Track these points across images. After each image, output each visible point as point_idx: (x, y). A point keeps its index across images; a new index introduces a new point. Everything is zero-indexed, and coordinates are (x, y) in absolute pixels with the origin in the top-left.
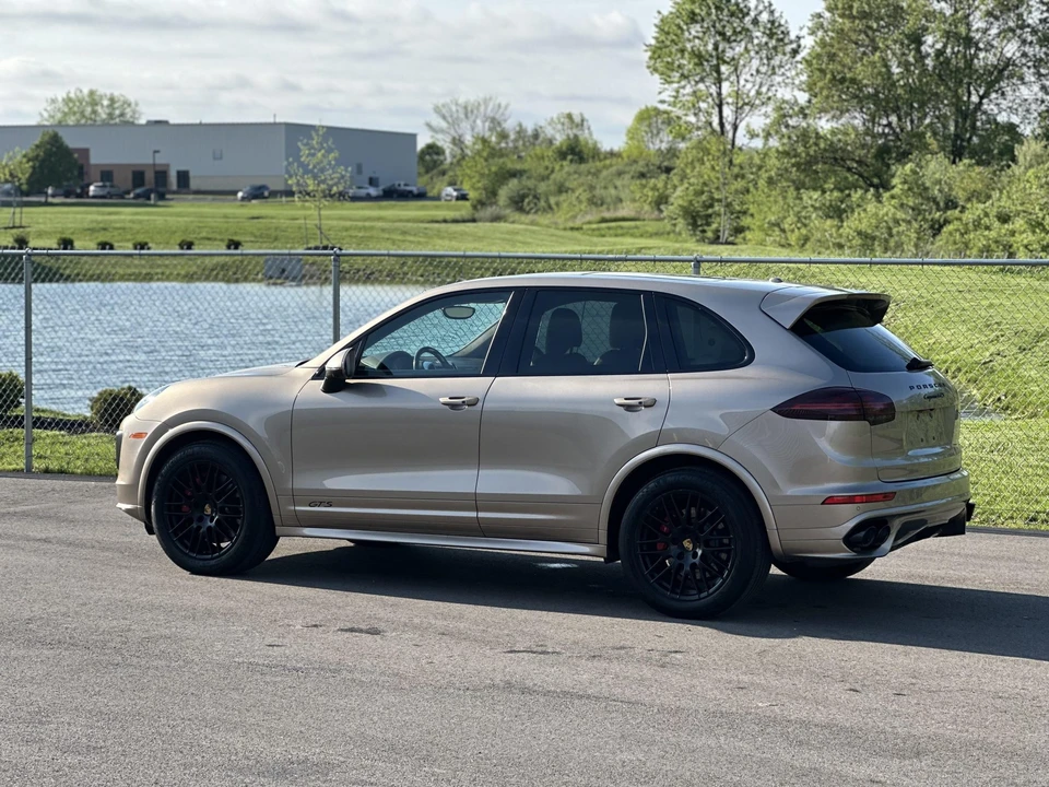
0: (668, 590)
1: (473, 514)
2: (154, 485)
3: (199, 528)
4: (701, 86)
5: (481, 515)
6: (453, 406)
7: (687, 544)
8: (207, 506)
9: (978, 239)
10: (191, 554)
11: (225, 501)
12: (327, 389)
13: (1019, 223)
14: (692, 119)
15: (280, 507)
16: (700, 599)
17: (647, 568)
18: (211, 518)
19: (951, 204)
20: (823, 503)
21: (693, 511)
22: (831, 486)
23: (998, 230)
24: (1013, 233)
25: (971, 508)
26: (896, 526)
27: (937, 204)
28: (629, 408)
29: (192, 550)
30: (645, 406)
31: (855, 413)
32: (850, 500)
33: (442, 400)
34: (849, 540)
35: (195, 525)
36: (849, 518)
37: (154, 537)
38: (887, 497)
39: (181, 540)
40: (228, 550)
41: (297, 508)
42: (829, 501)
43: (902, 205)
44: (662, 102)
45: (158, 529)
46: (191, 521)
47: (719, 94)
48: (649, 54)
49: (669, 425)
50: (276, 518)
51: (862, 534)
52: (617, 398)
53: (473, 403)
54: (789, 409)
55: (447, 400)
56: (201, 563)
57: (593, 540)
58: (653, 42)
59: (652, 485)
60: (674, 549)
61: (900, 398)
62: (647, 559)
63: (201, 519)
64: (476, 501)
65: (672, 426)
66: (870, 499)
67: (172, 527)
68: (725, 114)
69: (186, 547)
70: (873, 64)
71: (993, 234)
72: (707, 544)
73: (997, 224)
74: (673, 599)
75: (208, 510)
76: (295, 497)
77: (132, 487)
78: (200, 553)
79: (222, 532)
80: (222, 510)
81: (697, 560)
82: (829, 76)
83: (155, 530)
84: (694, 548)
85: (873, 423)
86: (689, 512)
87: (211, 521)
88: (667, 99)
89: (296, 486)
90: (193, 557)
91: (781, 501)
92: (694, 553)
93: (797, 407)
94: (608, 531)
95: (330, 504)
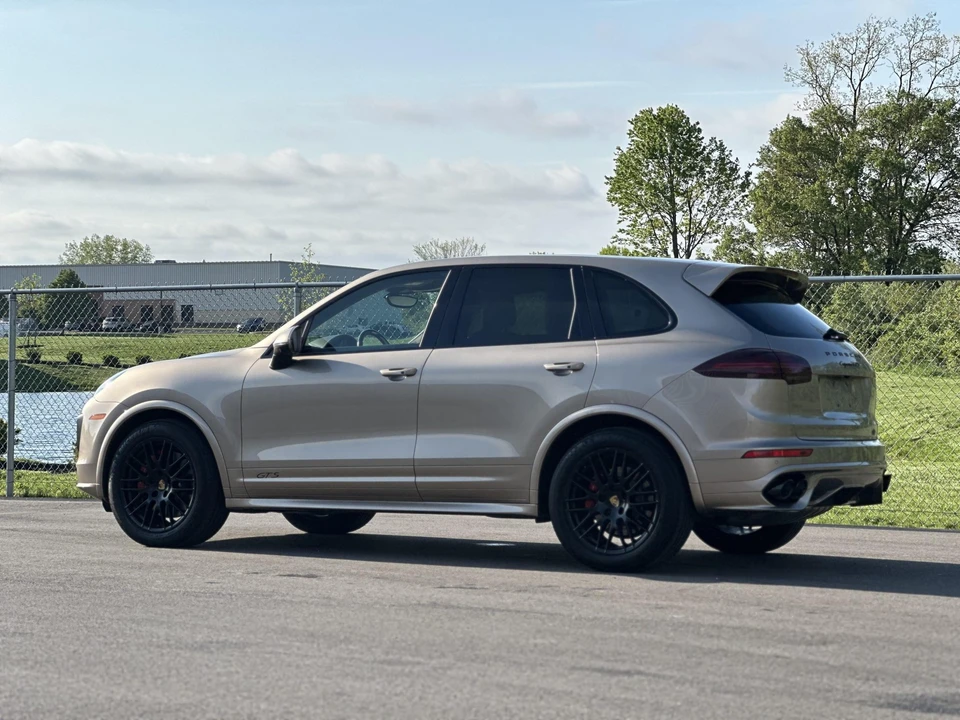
0: (595, 545)
1: (411, 479)
2: (111, 463)
3: (153, 503)
4: (657, 215)
5: (420, 479)
6: (393, 377)
7: (614, 501)
8: (161, 482)
9: (911, 348)
10: (145, 528)
11: (178, 476)
12: (276, 366)
13: (948, 332)
14: (649, 246)
15: (231, 478)
16: (626, 553)
17: (576, 525)
18: (165, 492)
19: (885, 317)
20: (743, 457)
21: (620, 470)
22: (751, 440)
23: (930, 338)
24: (942, 341)
25: (887, 479)
26: (812, 483)
27: (872, 316)
28: (558, 372)
29: (146, 524)
30: (575, 370)
31: (772, 372)
32: (769, 454)
33: (382, 372)
34: (768, 492)
35: (148, 501)
36: (766, 472)
37: (112, 513)
38: (805, 453)
39: (135, 515)
40: (179, 524)
41: (246, 480)
42: (749, 455)
43: (840, 319)
44: (621, 231)
45: (115, 504)
46: (145, 496)
47: (674, 223)
48: (609, 187)
49: (596, 387)
50: (226, 490)
51: (780, 487)
52: (549, 363)
53: (411, 374)
54: (711, 368)
55: (387, 371)
56: (154, 536)
57: (525, 500)
58: (614, 175)
59: (580, 445)
60: (600, 505)
61: (818, 364)
62: (576, 516)
63: (155, 494)
64: (415, 467)
65: (598, 388)
66: (787, 453)
67: (128, 501)
68: (679, 243)
69: (140, 521)
70: (814, 191)
71: (925, 343)
72: (632, 500)
73: (927, 333)
74: (601, 554)
75: (162, 485)
76: (244, 470)
77: (91, 466)
78: (152, 527)
79: (175, 505)
80: (175, 485)
81: (623, 516)
82: (773, 203)
83: (112, 507)
84: (621, 503)
85: (790, 383)
86: (616, 470)
87: (165, 496)
88: (626, 229)
89: (245, 459)
90: (146, 530)
91: (703, 456)
92: (620, 509)
93: (717, 367)
94: (539, 491)
95: (277, 475)
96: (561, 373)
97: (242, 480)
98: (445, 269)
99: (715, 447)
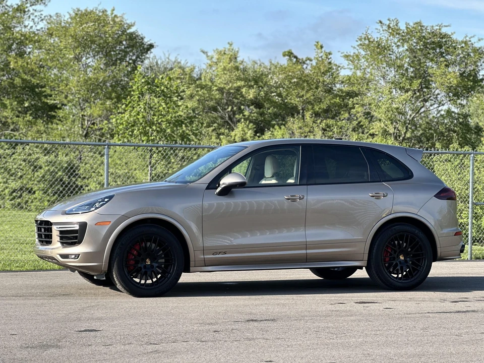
1: (304, 252)
5: (309, 251)
7: (402, 257)
8: (147, 260)
15: (196, 256)
20: (455, 235)
28: (376, 197)
33: (286, 197)
41: (205, 257)
50: (192, 263)
52: (371, 193)
53: (301, 198)
55: (289, 197)
57: (360, 259)
64: (306, 246)
75: (149, 262)
76: (204, 251)
77: (97, 253)
84: (405, 258)
89: (206, 245)
90: (142, 288)
91: (441, 235)
92: (405, 261)
93: (442, 195)
94: (368, 254)
95: (225, 253)
96: (378, 198)
97: (203, 256)
98: (298, 145)
99: (445, 231)
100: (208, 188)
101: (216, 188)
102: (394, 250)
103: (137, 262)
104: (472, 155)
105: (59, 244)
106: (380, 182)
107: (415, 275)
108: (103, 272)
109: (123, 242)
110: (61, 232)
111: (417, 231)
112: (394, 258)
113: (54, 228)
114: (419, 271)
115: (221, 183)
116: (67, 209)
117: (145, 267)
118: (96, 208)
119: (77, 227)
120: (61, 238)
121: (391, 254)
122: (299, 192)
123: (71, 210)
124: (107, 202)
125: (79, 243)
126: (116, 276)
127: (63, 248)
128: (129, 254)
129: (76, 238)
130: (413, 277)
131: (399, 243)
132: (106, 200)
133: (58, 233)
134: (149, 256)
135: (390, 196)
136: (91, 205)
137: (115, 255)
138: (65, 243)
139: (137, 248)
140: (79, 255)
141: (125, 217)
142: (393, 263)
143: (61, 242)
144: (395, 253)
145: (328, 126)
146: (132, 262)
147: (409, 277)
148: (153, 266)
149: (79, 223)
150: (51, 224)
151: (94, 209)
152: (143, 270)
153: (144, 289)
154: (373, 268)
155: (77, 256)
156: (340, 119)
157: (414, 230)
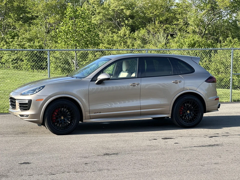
1: (140, 111)
5: (142, 110)
6: (133, 86)
7: (188, 112)
8: (62, 117)
15: (86, 114)
20: (215, 100)
30: (179, 82)
33: (131, 84)
41: (91, 115)
50: (84, 118)
53: (138, 85)
57: (168, 113)
74: (187, 124)
76: (90, 112)
77: (38, 114)
89: (90, 109)
90: (59, 131)
91: (208, 100)
92: (190, 114)
93: (209, 80)
94: (172, 111)
95: (100, 113)
96: (177, 83)
97: (89, 115)
99: (211, 98)
100: (91, 81)
101: (96, 81)
102: (185, 108)
103: (57, 118)
104: (232, 50)
105: (19, 110)
106: (178, 75)
107: (195, 120)
108: (40, 123)
109: (50, 109)
110: (20, 104)
111: (196, 99)
112: (184, 113)
113: (17, 101)
114: (197, 118)
115: (98, 78)
116: (23, 92)
117: (61, 120)
118: (37, 92)
119: (27, 102)
120: (20, 107)
121: (183, 111)
122: (137, 81)
123: (25, 93)
124: (42, 89)
125: (28, 109)
126: (47, 125)
127: (21, 111)
128: (53, 114)
129: (27, 107)
130: (194, 121)
131: (187, 105)
132: (41, 88)
133: (19, 104)
134: (62, 115)
135: (183, 82)
136: (34, 90)
137: (46, 115)
138: (22, 109)
139: (57, 111)
140: (28, 115)
141: (50, 97)
142: (184, 115)
143: (20, 109)
144: (185, 109)
145: (167, 28)
146: (54, 118)
147: (192, 122)
148: (65, 120)
149: (28, 100)
150: (15, 99)
151: (35, 92)
152: (60, 122)
153: (61, 131)
154: (174, 117)
155: (27, 116)
156: (172, 24)
157: (194, 98)
